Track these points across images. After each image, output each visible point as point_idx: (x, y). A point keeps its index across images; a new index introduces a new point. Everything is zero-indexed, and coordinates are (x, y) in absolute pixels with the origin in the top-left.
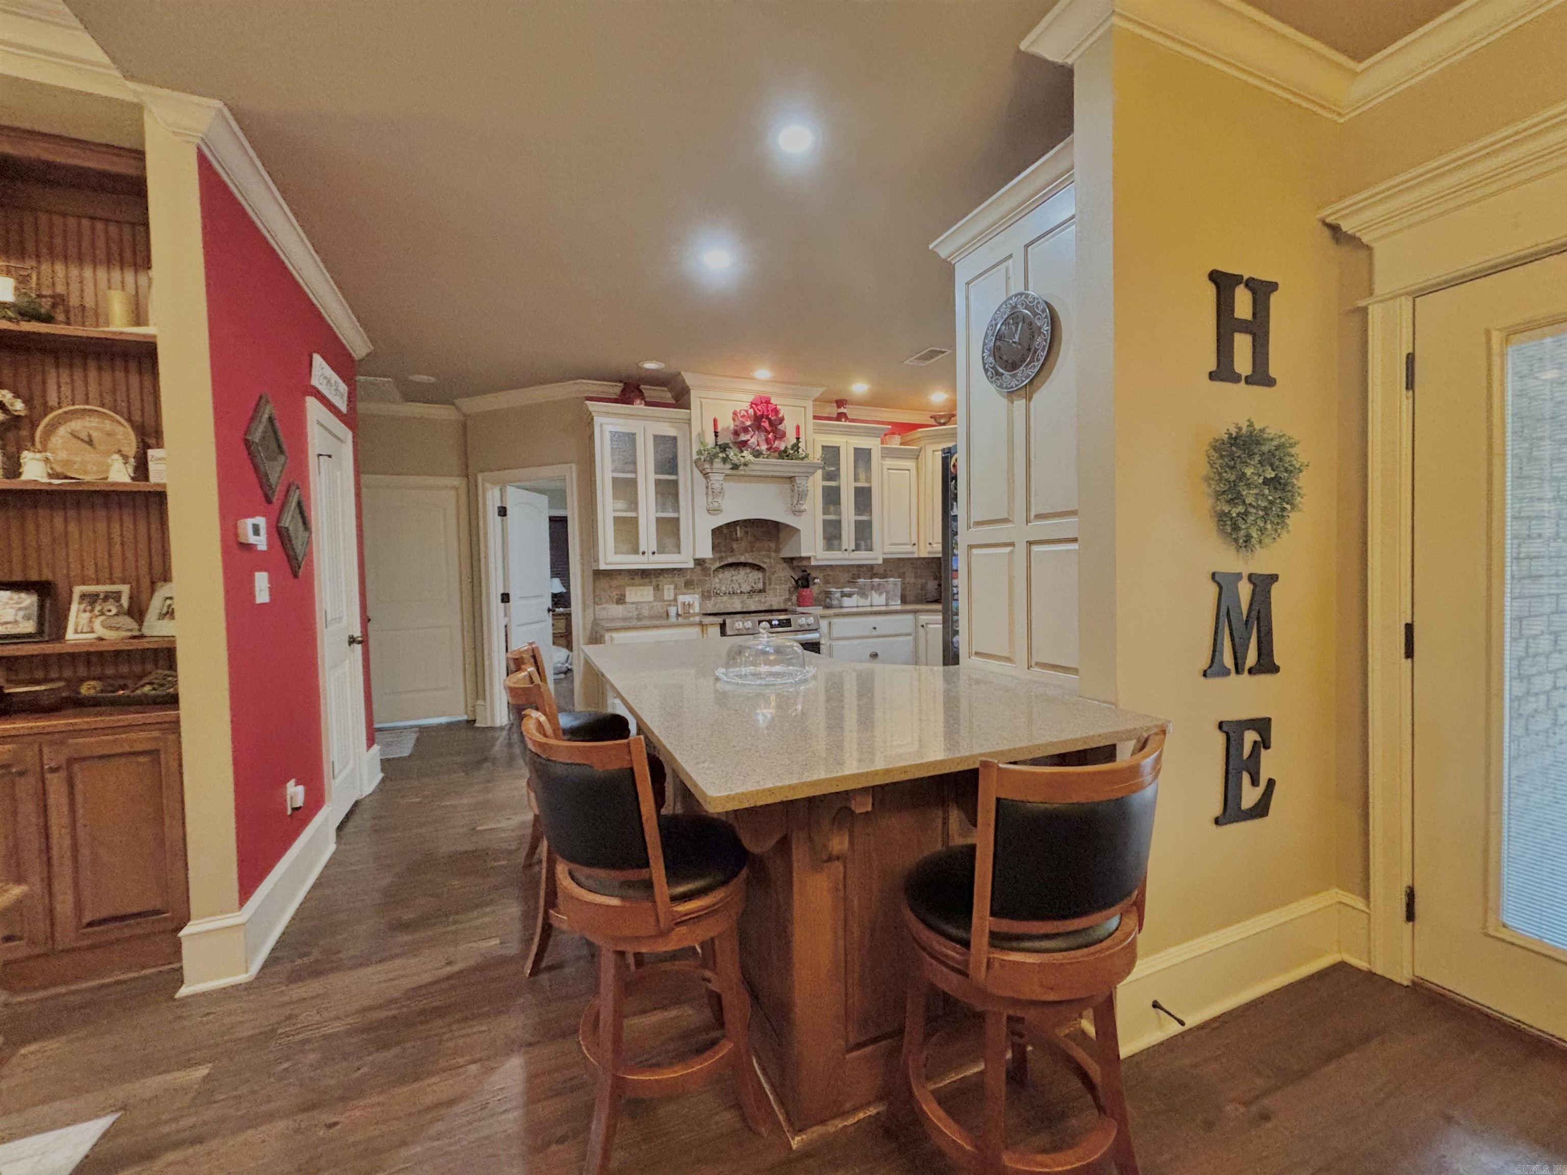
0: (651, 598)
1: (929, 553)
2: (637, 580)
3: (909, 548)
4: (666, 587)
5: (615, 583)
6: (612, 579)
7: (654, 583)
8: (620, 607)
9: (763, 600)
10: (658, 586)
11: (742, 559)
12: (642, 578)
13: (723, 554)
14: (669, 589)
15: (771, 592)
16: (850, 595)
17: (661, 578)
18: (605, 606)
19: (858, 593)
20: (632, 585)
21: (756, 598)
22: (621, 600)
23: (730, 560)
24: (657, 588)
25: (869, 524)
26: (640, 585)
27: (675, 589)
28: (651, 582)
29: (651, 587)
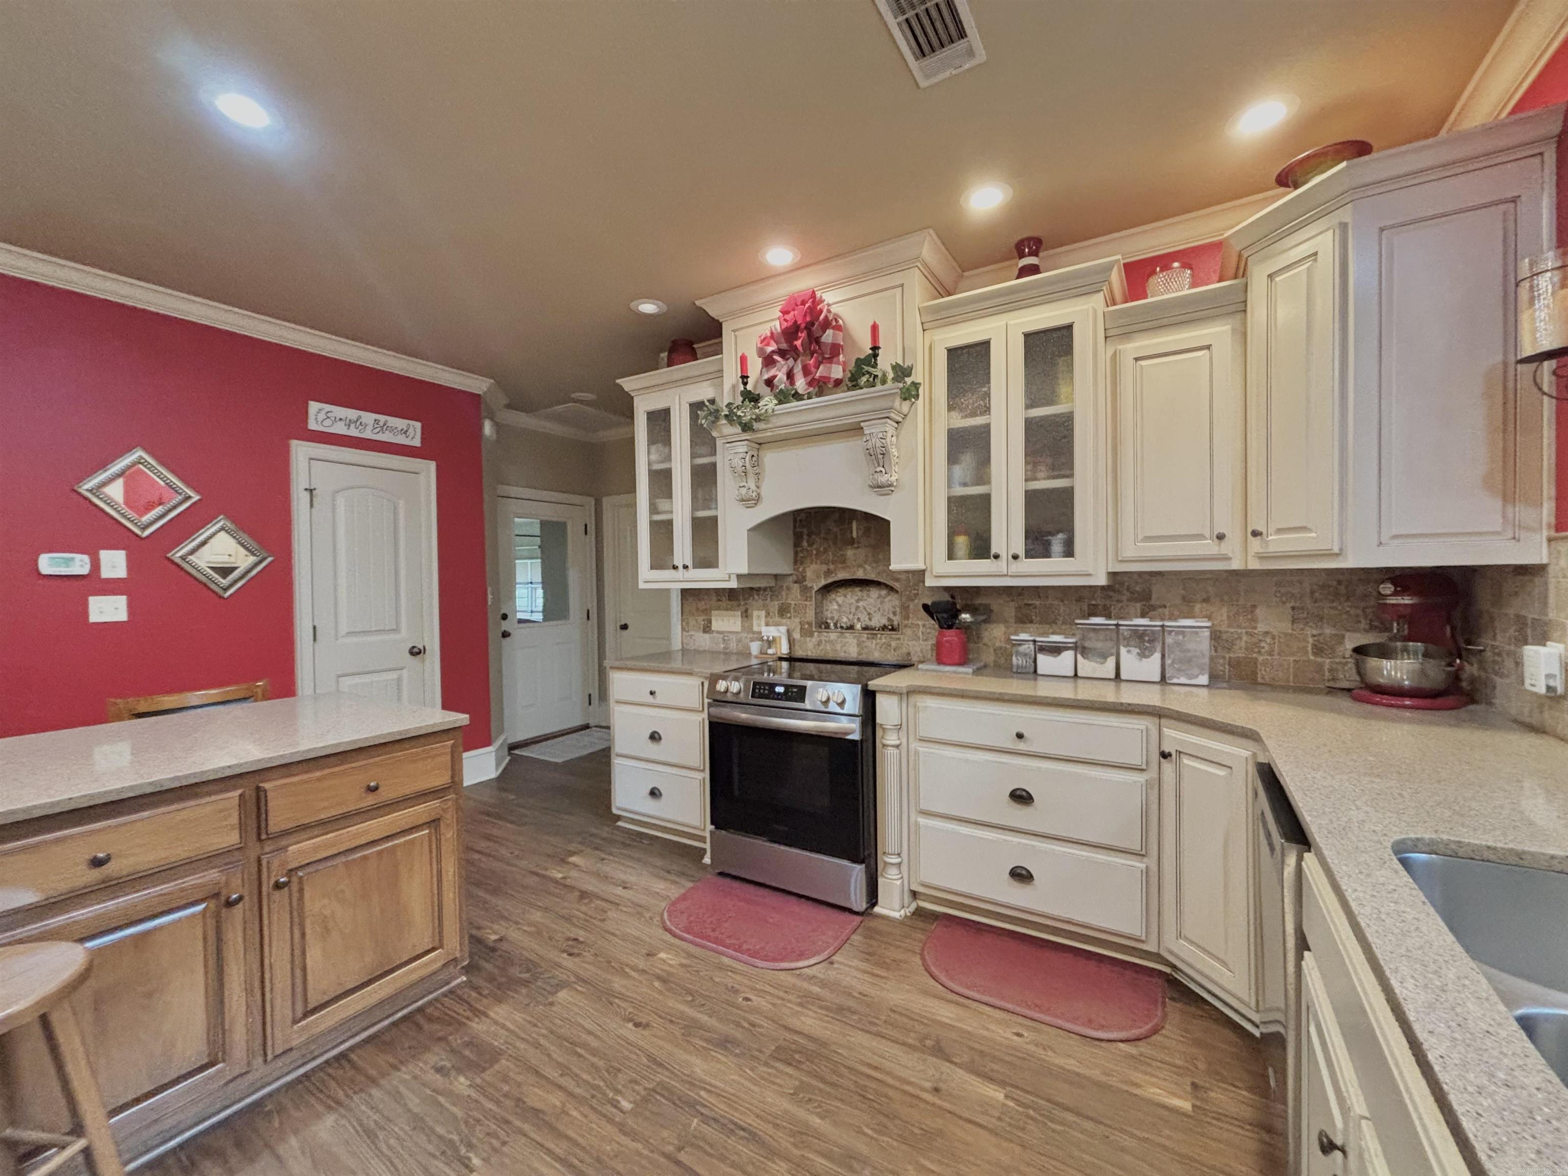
0: (739, 629)
1: (1262, 557)
2: (724, 604)
3: (1209, 547)
4: (755, 613)
5: (702, 605)
6: (699, 600)
7: (743, 608)
8: (707, 636)
9: (893, 644)
10: (746, 611)
11: (860, 574)
12: (729, 600)
13: (832, 567)
14: (759, 617)
15: (909, 632)
16: (1055, 650)
17: (750, 601)
18: (692, 633)
19: (1075, 648)
20: (719, 608)
21: (883, 638)
22: (707, 629)
23: (842, 575)
24: (746, 615)
25: (1066, 497)
26: (727, 609)
27: (766, 617)
28: (739, 605)
29: (739, 613)
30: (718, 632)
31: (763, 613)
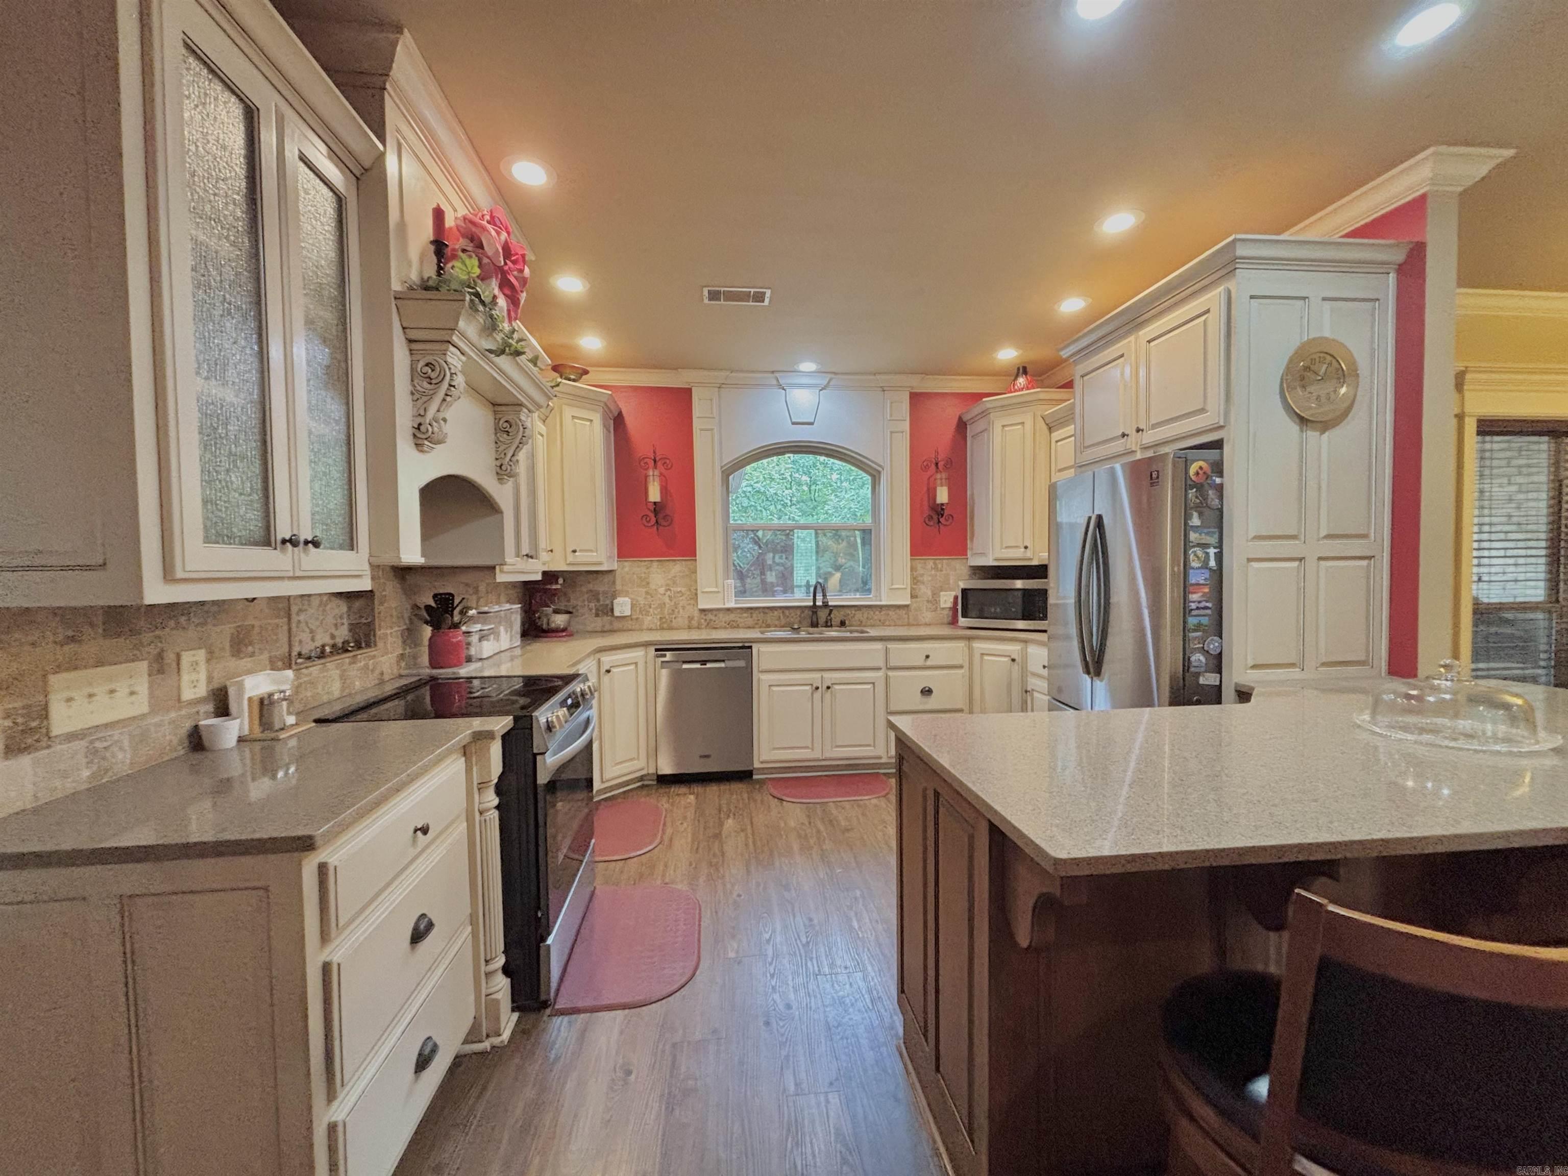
26: (100, 663)
27: (208, 661)
28: (137, 646)
29: (143, 666)
30: (71, 737)
31: (201, 655)
